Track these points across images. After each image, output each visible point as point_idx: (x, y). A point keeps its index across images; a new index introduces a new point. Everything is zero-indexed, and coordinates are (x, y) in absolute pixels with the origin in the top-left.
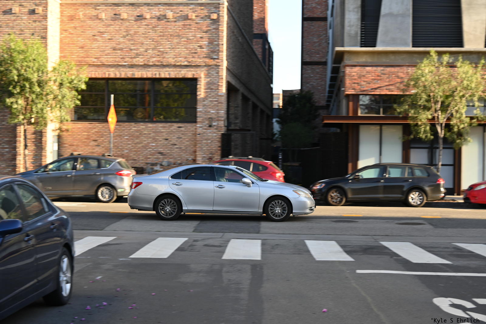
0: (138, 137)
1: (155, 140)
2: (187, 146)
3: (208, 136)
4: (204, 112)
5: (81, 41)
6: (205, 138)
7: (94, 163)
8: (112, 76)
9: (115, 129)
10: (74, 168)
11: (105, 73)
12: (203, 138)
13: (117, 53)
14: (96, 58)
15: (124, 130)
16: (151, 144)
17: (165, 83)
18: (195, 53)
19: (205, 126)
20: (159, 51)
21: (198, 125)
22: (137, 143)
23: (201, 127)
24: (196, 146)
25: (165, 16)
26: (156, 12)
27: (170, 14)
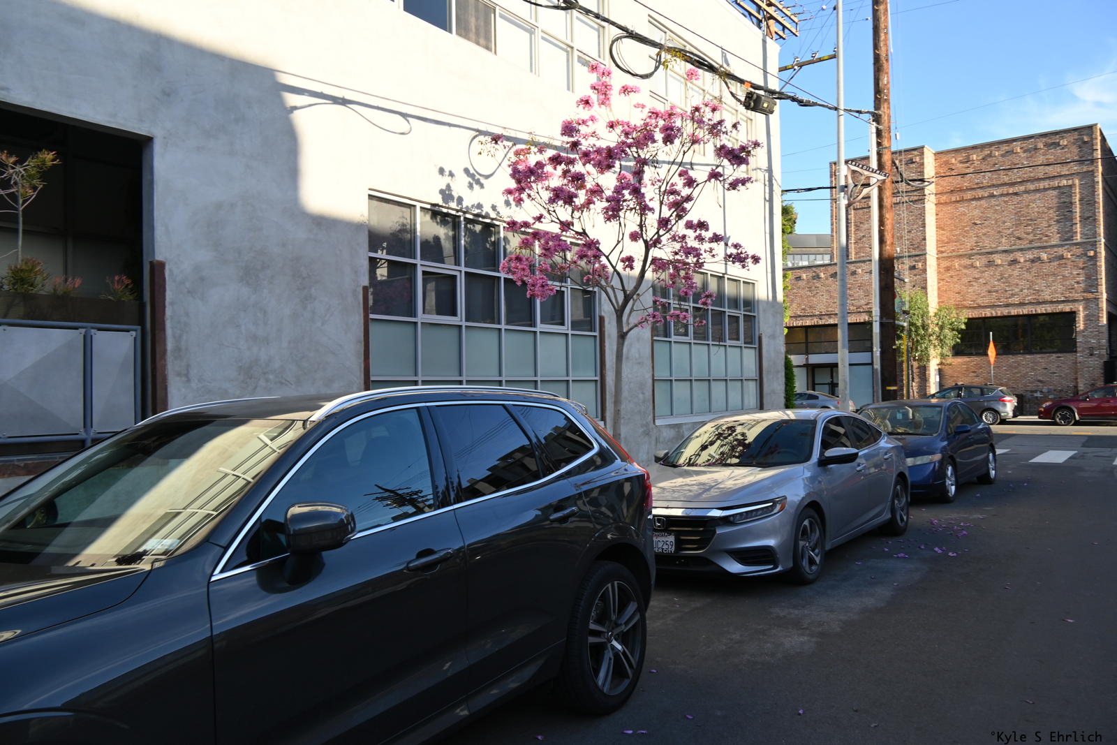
0: (1016, 368)
1: (1033, 369)
2: (1067, 374)
3: (1090, 364)
4: (1084, 342)
5: (957, 287)
6: (1087, 366)
7: (977, 392)
8: (989, 315)
9: (995, 361)
10: (959, 395)
11: (981, 313)
12: (1085, 366)
13: (992, 295)
14: (972, 301)
15: (1002, 362)
16: (1030, 374)
17: (1041, 318)
18: (1072, 289)
19: (1086, 355)
20: (1035, 290)
21: (1078, 355)
23: (1081, 356)
24: (1077, 373)
25: (1039, 258)
26: (1030, 255)
27: (1044, 256)
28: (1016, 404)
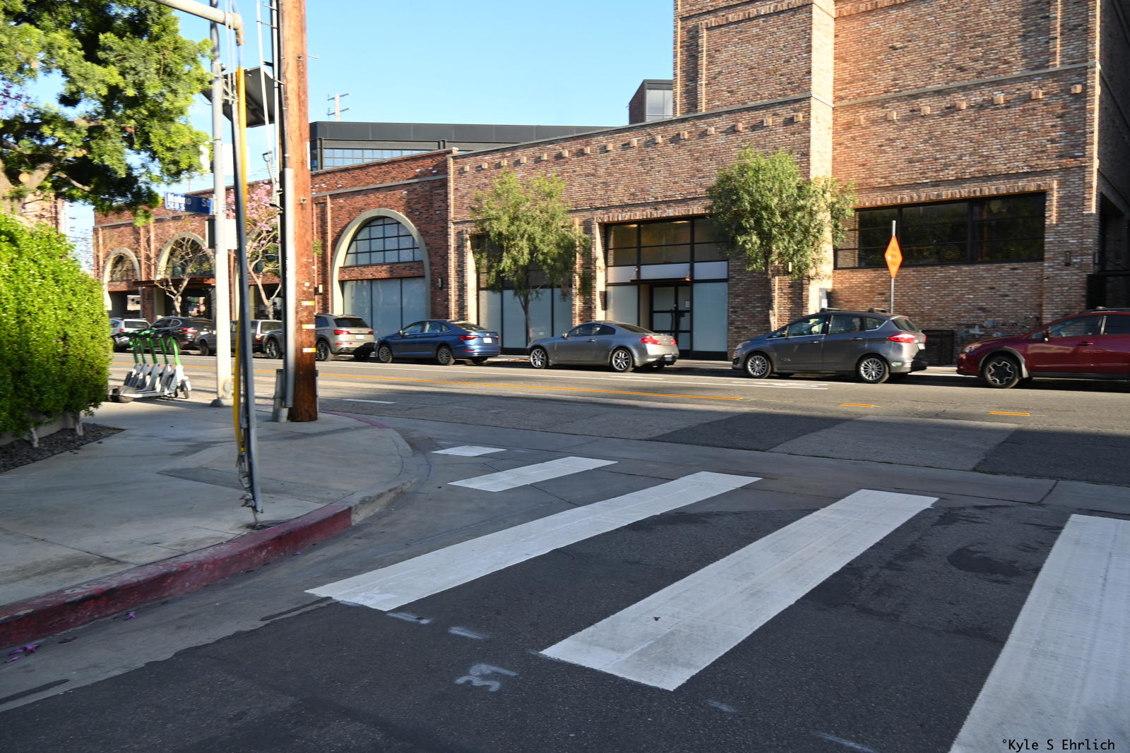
1: (973, 289)
2: (1027, 298)
3: (1063, 280)
4: (1056, 242)
5: (862, 156)
6: (1059, 283)
8: (907, 200)
10: (826, 330)
11: (896, 198)
12: (1055, 284)
13: (915, 167)
14: (882, 178)
15: (924, 278)
16: (967, 296)
17: (995, 206)
18: (1043, 152)
19: (1059, 264)
20: (982, 156)
21: (1046, 265)
22: (945, 295)
23: (1050, 267)
24: (1042, 296)
25: (991, 102)
26: (977, 97)
27: (1000, 98)
28: (922, 347)
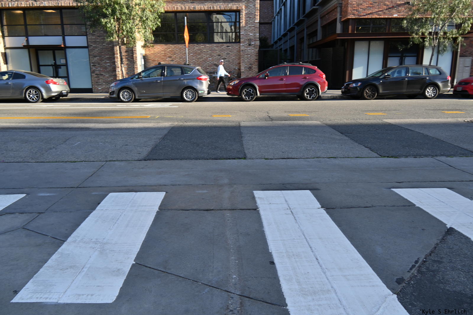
0: (199, 54)
1: (211, 56)
2: (233, 60)
3: (248, 52)
4: (245, 34)
6: (247, 53)
8: (179, 9)
10: (162, 74)
11: (174, 7)
12: (245, 53)
16: (209, 59)
19: (246, 45)
21: (241, 45)
23: (243, 46)
24: (240, 59)
28: (209, 83)
